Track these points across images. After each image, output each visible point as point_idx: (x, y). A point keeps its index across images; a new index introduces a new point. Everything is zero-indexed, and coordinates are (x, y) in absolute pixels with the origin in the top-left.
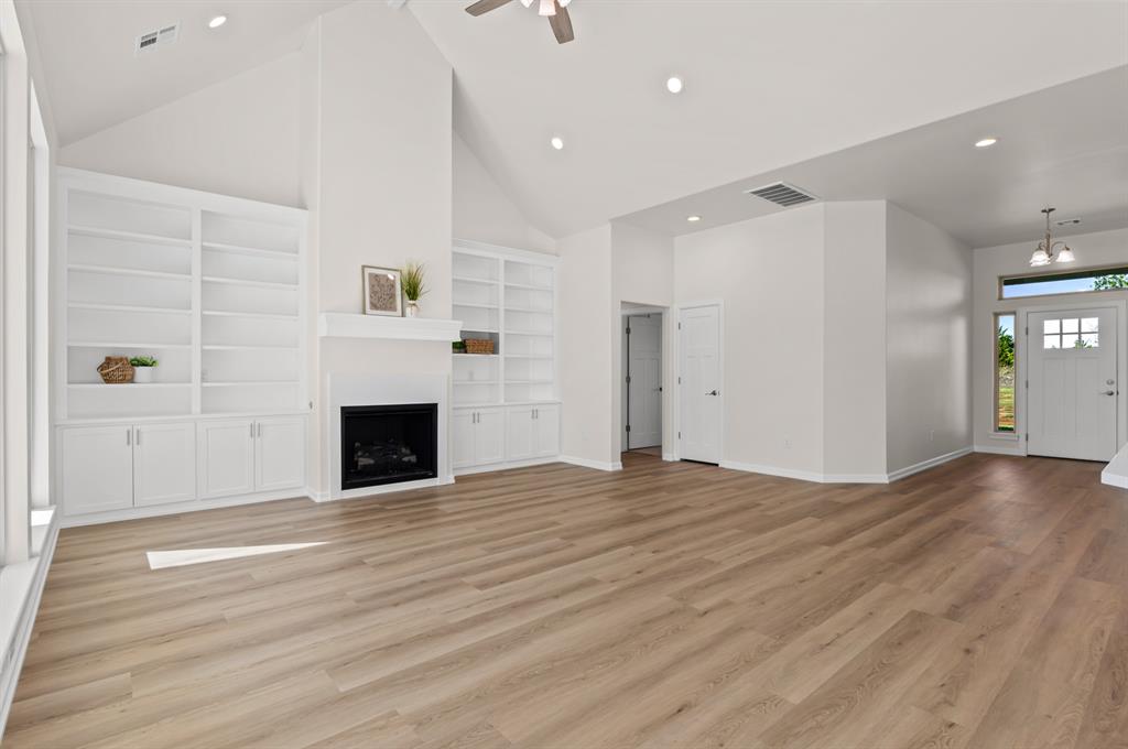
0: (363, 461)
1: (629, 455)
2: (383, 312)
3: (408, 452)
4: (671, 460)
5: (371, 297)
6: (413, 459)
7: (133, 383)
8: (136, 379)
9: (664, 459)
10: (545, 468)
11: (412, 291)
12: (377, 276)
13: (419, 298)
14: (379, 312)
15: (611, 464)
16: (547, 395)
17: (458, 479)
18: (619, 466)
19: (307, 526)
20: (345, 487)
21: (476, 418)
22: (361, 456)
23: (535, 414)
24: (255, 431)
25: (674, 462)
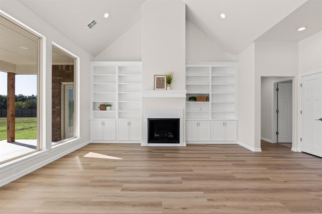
0: (156, 135)
1: (265, 145)
2: (161, 89)
3: (171, 134)
4: (296, 151)
5: (156, 84)
6: (172, 136)
7: (106, 110)
8: (107, 109)
9: (292, 150)
10: (226, 146)
11: (169, 81)
12: (159, 78)
13: (171, 84)
14: (159, 89)
15: (254, 149)
16: (233, 117)
17: (188, 145)
18: (260, 150)
19: (126, 153)
20: (149, 142)
21: (198, 124)
22: (156, 134)
23: (225, 124)
24: (129, 124)
25: (297, 153)
